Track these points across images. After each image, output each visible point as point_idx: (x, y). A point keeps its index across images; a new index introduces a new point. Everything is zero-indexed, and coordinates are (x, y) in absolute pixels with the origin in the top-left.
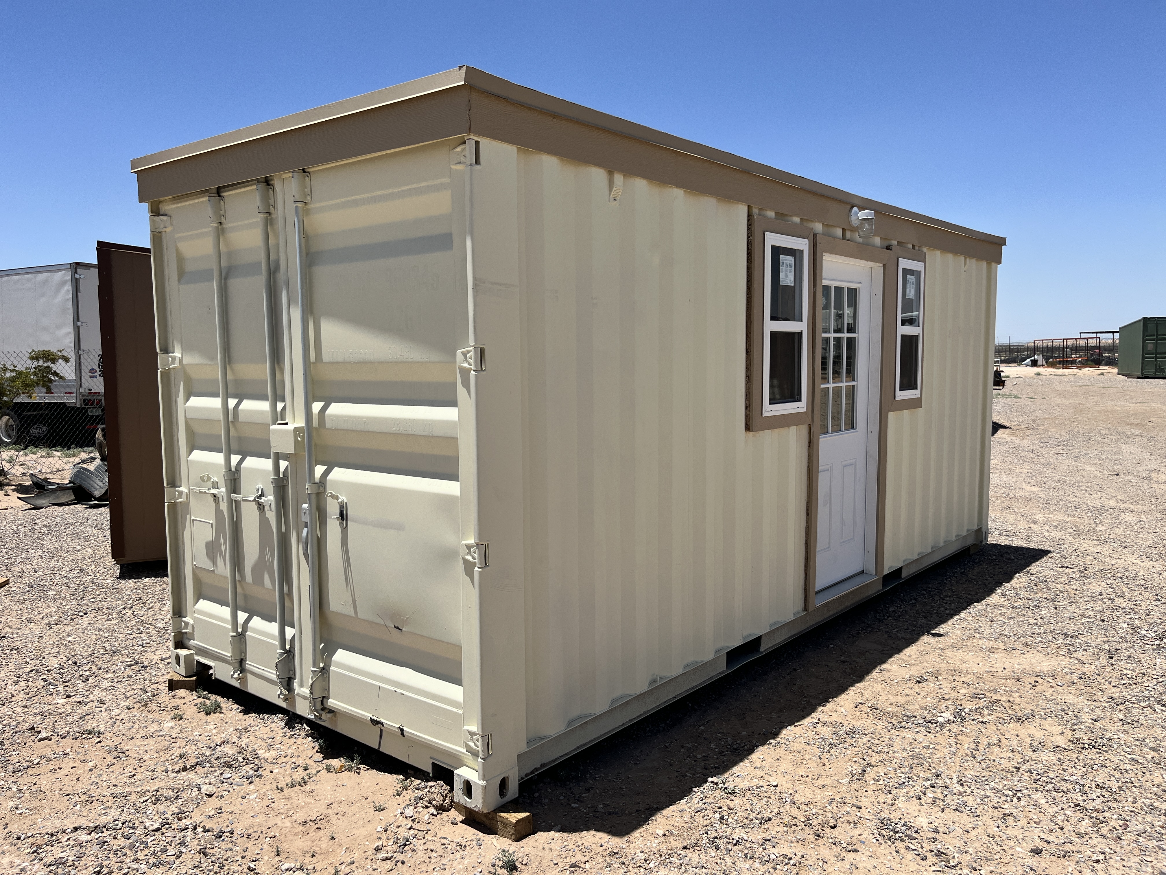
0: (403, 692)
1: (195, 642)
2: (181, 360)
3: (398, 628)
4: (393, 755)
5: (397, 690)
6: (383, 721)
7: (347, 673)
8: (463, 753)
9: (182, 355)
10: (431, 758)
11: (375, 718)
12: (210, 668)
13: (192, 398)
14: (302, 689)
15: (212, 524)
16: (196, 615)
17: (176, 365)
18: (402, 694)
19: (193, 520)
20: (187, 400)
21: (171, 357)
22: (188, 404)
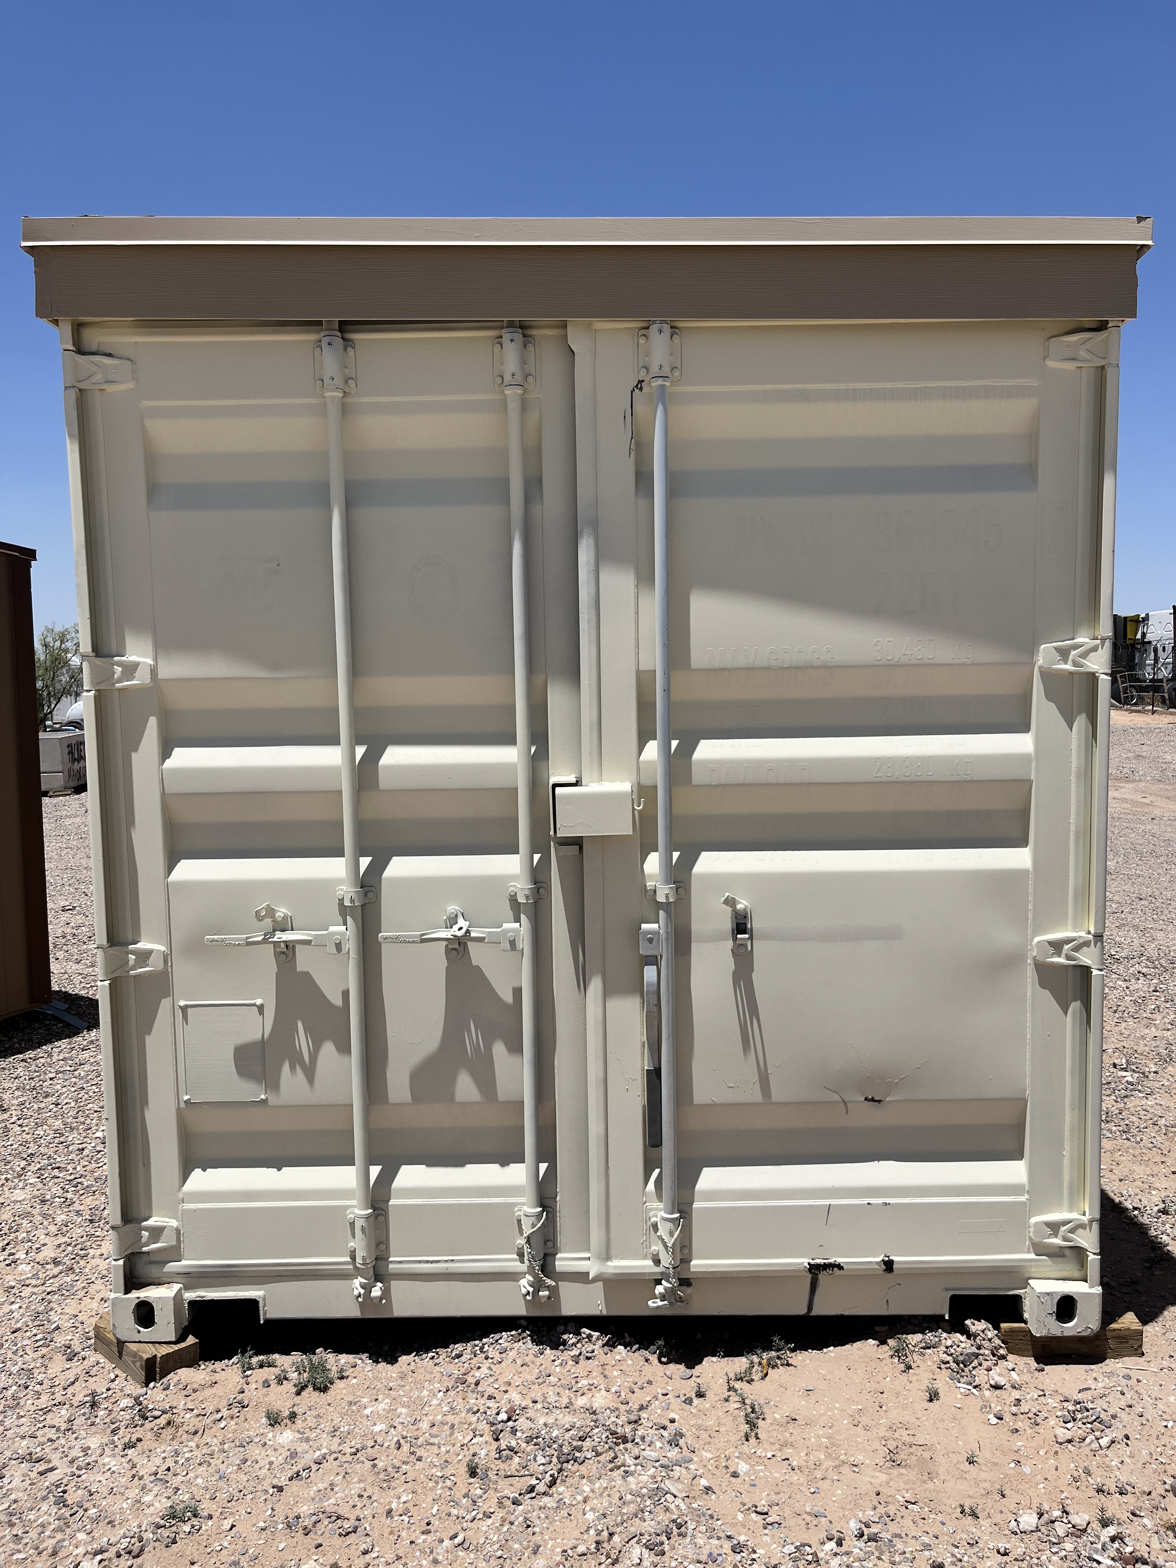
0: (888, 1201)
1: (184, 1262)
2: (154, 671)
3: (873, 1100)
4: (846, 1313)
5: (873, 1201)
6: (839, 1260)
7: (740, 1204)
8: (1031, 1260)
9: (155, 659)
10: (947, 1290)
11: (819, 1261)
12: (252, 1304)
13: (177, 751)
14: (609, 1263)
15: (261, 1008)
16: (188, 1206)
17: (141, 679)
18: (886, 1204)
19: (184, 1009)
20: (166, 754)
21: (119, 664)
22: (168, 763)
